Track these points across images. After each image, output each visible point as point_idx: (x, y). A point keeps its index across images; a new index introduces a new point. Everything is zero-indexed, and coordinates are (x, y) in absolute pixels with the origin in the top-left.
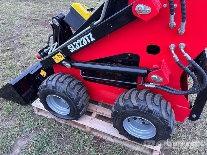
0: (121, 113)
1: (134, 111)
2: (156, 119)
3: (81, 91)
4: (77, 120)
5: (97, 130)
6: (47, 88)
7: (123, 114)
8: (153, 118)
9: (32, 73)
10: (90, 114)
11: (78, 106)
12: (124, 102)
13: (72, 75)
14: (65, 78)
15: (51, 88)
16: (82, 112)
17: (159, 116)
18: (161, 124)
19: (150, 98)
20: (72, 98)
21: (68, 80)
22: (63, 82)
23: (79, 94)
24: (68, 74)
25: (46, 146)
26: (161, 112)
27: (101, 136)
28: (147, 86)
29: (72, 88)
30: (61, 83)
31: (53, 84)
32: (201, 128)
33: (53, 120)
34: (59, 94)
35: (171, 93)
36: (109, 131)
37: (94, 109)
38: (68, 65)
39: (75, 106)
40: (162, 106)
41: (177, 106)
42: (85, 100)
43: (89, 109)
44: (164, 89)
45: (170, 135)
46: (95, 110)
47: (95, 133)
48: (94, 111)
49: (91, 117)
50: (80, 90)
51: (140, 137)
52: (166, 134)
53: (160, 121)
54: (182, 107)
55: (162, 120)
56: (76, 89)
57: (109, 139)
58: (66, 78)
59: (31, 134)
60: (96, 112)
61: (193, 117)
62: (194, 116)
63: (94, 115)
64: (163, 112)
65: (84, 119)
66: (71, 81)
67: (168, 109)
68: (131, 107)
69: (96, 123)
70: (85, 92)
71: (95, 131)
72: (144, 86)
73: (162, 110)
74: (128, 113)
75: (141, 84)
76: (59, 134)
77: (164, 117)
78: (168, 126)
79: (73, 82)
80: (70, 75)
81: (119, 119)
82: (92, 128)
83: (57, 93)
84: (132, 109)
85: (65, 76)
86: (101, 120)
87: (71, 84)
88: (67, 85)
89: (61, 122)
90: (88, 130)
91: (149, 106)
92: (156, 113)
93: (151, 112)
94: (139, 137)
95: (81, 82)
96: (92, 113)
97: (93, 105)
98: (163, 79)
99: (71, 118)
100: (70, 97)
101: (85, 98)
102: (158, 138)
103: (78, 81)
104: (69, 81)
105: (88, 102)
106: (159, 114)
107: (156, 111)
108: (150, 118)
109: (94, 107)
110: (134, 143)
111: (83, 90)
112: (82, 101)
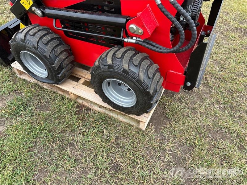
0: (97, 74)
1: (109, 71)
2: (132, 81)
3: (58, 48)
4: (57, 84)
5: (84, 98)
6: (16, 41)
7: (99, 76)
8: (129, 80)
9: (11, 27)
10: (77, 79)
11: (54, 66)
12: (100, 61)
13: (48, 28)
14: (37, 30)
15: (20, 42)
16: (61, 74)
17: (136, 78)
18: (139, 88)
19: (129, 56)
20: (45, 55)
21: (41, 33)
22: (34, 35)
23: (54, 52)
24: (43, 27)
25: (22, 109)
26: (139, 73)
27: (87, 105)
28: (127, 41)
29: (44, 43)
30: (32, 35)
31: (21, 37)
32: (209, 104)
33: (36, 84)
34: (29, 49)
35: (154, 50)
36: (93, 98)
37: (82, 75)
38: (38, 12)
39: (50, 66)
40: (141, 67)
41: (170, 71)
42: (64, 60)
43: (76, 74)
44: (146, 45)
45: (151, 102)
46: (84, 76)
47: (80, 101)
48: (82, 77)
49: (76, 83)
50: (56, 46)
51: (123, 105)
52: (146, 100)
53: (137, 84)
54: (175, 72)
55: (139, 83)
56: (50, 45)
57: (96, 108)
58: (39, 31)
59: (9, 97)
60: (84, 78)
61: (187, 85)
62: (189, 84)
63: (82, 81)
64: (140, 74)
65: (68, 84)
66: (45, 35)
67: (150, 71)
68: (106, 66)
69: (80, 90)
70: (65, 50)
71: (81, 99)
72: (124, 40)
73: (140, 72)
74: (103, 73)
75: (121, 38)
76: (40, 99)
77: (141, 80)
78: (147, 91)
79: (47, 36)
80: (46, 28)
81: (96, 81)
82: (79, 96)
83: (27, 48)
84: (107, 68)
85: (38, 28)
86: (87, 87)
87: (45, 38)
88: (38, 39)
89: (45, 87)
90: (72, 97)
91: (125, 65)
92: (133, 74)
93: (126, 72)
94: (121, 105)
95: (61, 38)
96: (80, 79)
97: (83, 70)
98: (143, 31)
99: (51, 82)
100: (42, 54)
101: (64, 58)
102: (139, 105)
103: (55, 36)
104: (42, 35)
105: (69, 64)
106: (136, 76)
107: (133, 72)
108: (126, 80)
109: (83, 72)
110: (123, 114)
111: (60, 48)
112: (59, 61)
